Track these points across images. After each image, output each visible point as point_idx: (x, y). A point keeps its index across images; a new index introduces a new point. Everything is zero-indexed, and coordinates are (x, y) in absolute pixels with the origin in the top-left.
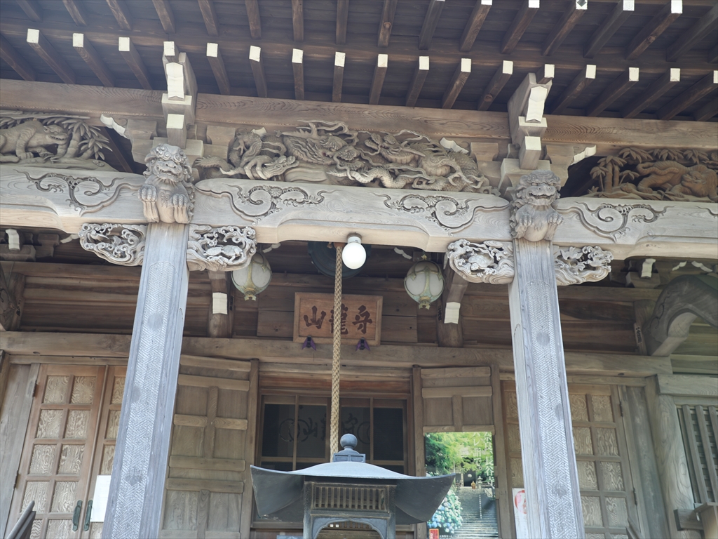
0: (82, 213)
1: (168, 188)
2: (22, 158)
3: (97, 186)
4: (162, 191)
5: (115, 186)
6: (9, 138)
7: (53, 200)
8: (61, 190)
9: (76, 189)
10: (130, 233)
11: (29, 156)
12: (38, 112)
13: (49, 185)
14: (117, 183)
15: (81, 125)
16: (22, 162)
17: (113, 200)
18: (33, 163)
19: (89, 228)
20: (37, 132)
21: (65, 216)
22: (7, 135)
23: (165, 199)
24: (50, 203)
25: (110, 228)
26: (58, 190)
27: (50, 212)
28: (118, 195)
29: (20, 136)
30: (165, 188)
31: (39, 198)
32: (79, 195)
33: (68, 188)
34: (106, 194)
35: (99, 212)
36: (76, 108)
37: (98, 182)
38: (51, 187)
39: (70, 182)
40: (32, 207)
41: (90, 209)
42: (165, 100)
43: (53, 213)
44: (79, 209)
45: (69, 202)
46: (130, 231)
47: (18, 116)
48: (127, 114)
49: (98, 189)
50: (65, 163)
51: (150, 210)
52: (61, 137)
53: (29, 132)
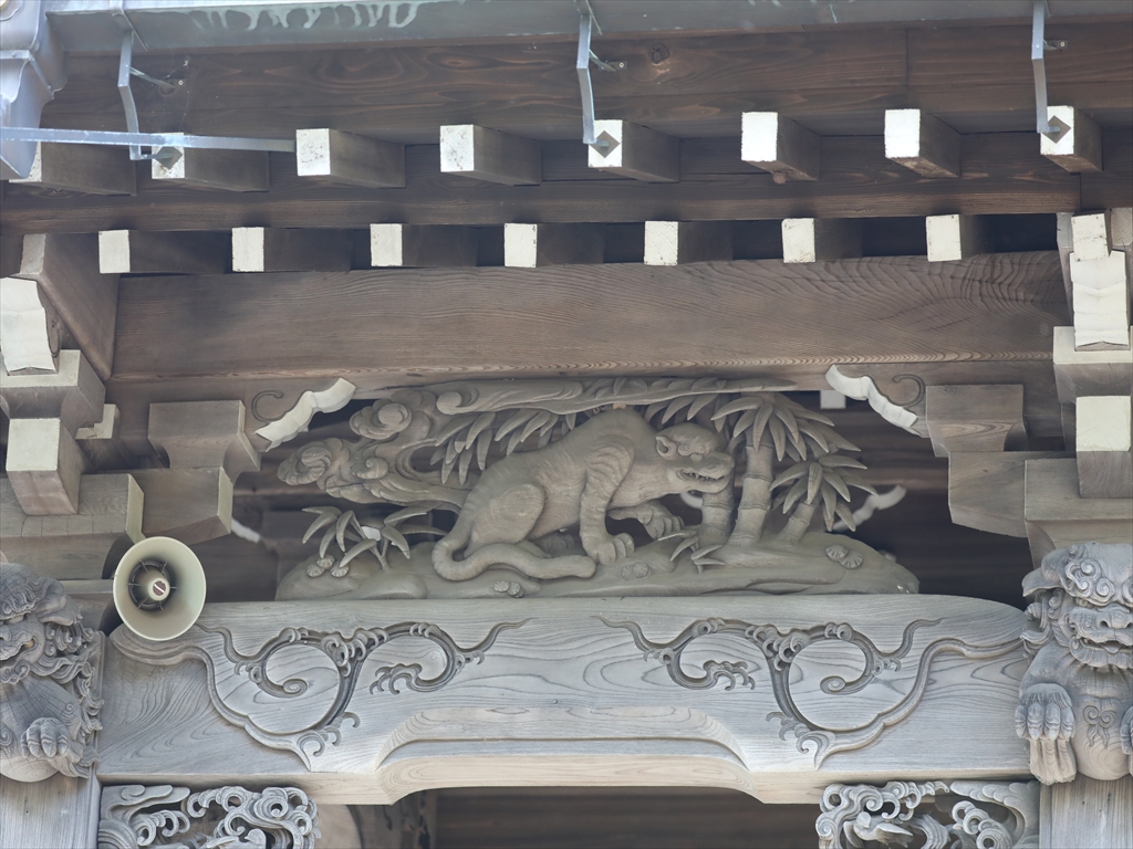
0: (820, 758)
1: (1108, 689)
2: (603, 559)
3: (856, 658)
4: (1088, 701)
5: (915, 654)
6: (554, 489)
7: (726, 717)
8: (748, 680)
9: (793, 673)
10: (978, 813)
11: (622, 550)
12: (628, 379)
13: (707, 665)
14: (921, 639)
15: (773, 416)
16: (607, 574)
17: (915, 701)
18: (641, 576)
19: (845, 803)
20: (640, 459)
21: (769, 769)
22: (545, 480)
23: (1099, 725)
24: (717, 730)
25: (912, 797)
26: (739, 680)
27: (719, 757)
28: (930, 682)
29: (585, 480)
30: (1098, 693)
31: (682, 713)
32: (807, 696)
33: (766, 671)
34: (888, 683)
35: (874, 749)
36: (748, 354)
37: (858, 638)
38: (714, 669)
39: (770, 647)
40: (664, 745)
41: (845, 743)
42: (1064, 353)
43: (729, 759)
44: (812, 745)
45: (777, 722)
46: (978, 804)
47: (568, 402)
48: (915, 358)
49: (863, 667)
50: (740, 566)
51: (1053, 758)
52: (716, 474)
53: (615, 464)
